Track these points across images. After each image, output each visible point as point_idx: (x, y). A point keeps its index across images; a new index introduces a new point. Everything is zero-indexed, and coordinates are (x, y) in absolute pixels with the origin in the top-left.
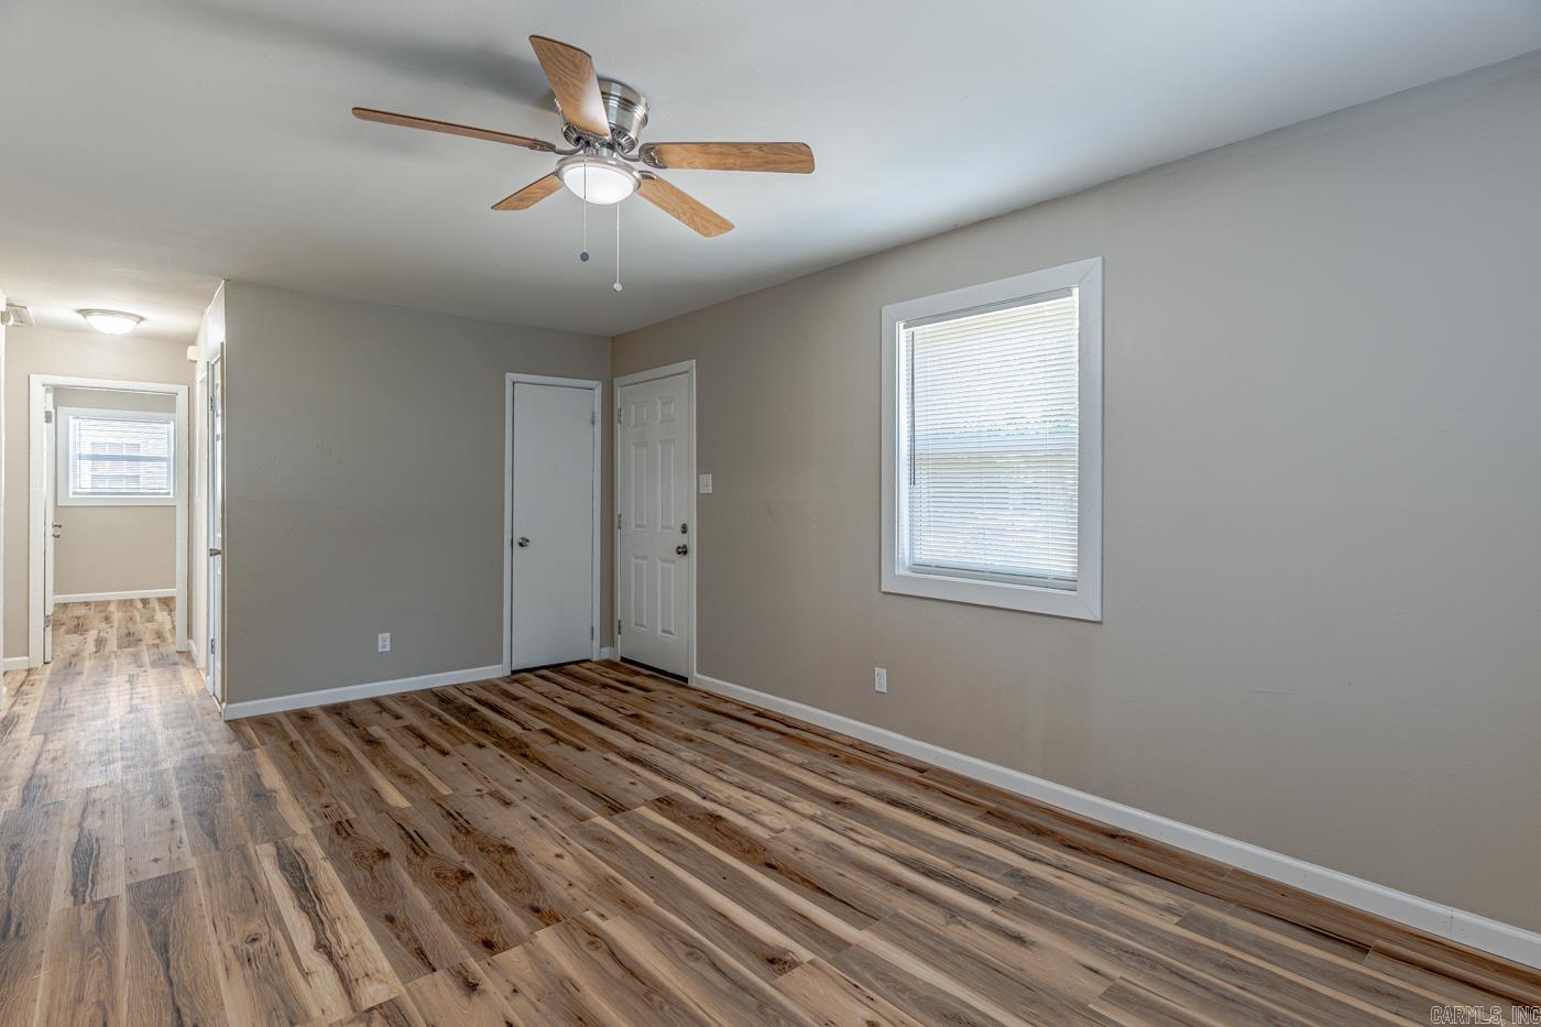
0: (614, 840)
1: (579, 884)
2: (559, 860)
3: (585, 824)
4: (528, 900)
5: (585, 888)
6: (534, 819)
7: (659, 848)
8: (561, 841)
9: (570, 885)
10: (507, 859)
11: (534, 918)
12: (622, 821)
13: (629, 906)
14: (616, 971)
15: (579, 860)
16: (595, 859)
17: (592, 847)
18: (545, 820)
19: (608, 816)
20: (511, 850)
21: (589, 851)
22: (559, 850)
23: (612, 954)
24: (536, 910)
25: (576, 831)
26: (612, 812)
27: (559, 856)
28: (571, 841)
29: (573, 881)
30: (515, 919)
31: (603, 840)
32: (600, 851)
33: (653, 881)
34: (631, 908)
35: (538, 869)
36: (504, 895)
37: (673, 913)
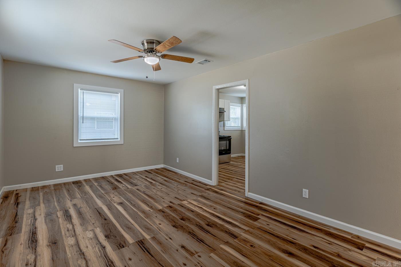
0: (144, 229)
1: (154, 217)
2: (160, 223)
3: (153, 236)
4: (165, 214)
5: (153, 216)
6: (170, 238)
7: (132, 226)
8: (160, 229)
9: (156, 217)
10: (174, 224)
11: (163, 211)
12: (140, 236)
13: (144, 212)
14: (148, 203)
15: (154, 223)
16: (150, 223)
17: (151, 227)
18: (167, 238)
19: (145, 239)
20: (174, 226)
21: (151, 225)
22: (160, 226)
23: (148, 205)
24: (163, 212)
25: (155, 233)
26: (143, 241)
27: (160, 224)
28: (157, 229)
29: (155, 217)
30: (167, 211)
31: (148, 229)
32: (149, 225)
33: (137, 217)
34: (143, 212)
35: (165, 221)
36: (171, 215)
37: (135, 211)
